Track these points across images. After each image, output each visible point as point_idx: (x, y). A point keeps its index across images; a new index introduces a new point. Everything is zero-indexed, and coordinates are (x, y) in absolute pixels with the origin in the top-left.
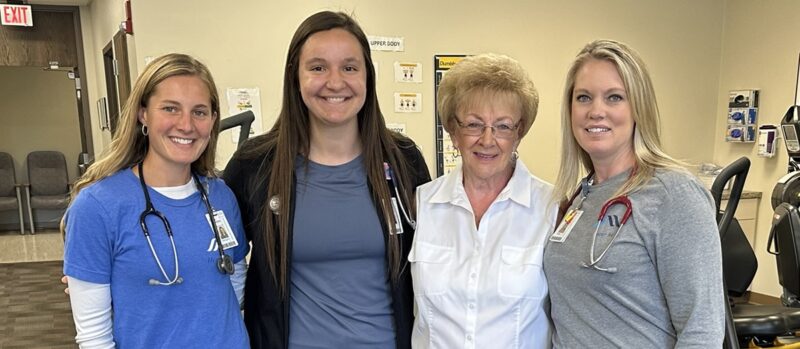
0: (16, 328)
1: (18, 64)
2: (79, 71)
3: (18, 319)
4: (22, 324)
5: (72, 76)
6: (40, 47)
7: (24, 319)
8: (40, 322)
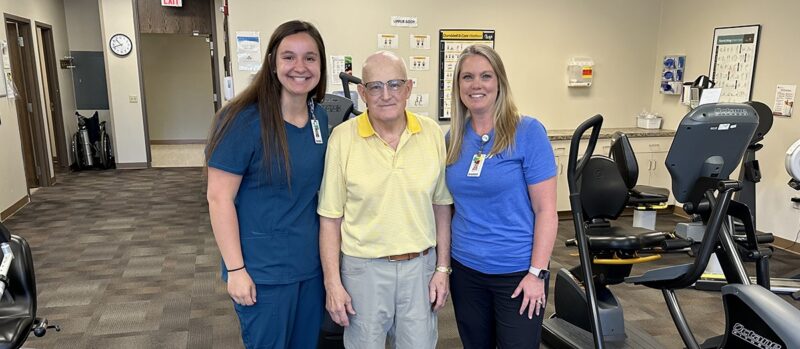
0: (152, 213)
1: (172, 32)
2: (213, 37)
3: (154, 207)
4: (156, 210)
5: (208, 40)
6: (187, 20)
7: (159, 206)
8: (167, 209)
